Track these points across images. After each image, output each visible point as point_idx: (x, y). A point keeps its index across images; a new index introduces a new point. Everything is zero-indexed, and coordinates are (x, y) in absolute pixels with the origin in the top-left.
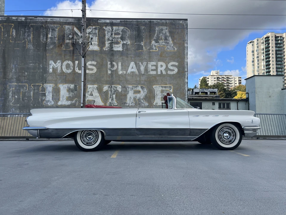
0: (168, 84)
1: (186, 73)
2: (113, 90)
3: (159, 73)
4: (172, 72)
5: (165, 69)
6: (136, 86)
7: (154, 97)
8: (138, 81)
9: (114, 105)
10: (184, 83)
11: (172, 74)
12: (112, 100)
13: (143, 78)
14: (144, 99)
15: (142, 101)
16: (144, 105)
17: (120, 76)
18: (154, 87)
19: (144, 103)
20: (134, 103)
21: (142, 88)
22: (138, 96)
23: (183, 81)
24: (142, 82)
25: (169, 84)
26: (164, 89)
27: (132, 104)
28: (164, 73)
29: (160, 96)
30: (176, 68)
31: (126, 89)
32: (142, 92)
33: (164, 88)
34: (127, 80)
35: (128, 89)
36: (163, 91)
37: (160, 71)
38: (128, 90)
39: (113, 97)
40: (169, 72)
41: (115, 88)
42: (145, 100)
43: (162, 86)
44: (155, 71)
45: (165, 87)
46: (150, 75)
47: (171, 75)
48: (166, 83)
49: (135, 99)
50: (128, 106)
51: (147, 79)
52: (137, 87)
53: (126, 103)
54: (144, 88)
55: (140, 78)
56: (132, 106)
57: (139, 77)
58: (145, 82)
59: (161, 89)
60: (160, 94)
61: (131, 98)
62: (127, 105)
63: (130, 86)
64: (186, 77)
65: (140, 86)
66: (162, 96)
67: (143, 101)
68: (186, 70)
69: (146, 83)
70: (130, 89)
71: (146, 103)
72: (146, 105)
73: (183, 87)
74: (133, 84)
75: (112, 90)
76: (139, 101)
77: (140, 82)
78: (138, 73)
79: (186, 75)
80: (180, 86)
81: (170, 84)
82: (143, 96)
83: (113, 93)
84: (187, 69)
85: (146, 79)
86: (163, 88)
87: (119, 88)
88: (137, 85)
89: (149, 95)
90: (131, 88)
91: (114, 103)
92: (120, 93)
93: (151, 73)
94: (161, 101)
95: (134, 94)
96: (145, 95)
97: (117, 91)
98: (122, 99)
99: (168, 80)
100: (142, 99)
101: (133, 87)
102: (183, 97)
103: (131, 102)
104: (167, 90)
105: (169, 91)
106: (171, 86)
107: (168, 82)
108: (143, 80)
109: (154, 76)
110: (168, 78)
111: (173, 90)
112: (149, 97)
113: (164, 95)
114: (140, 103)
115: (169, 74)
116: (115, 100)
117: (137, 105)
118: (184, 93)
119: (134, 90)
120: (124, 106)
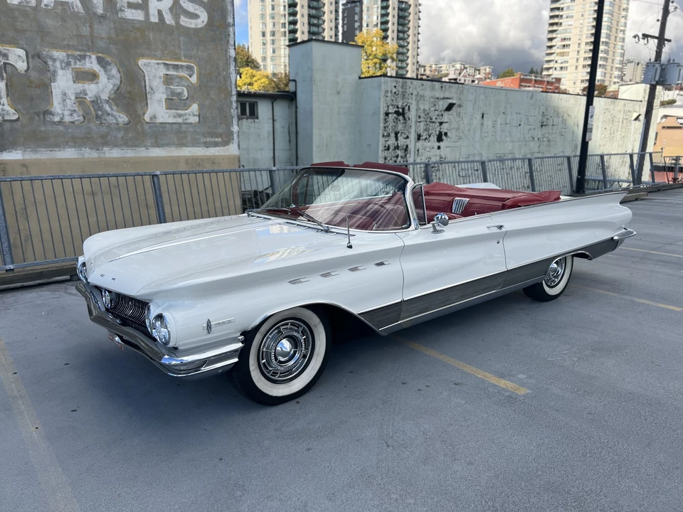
0: (183, 59)
1: (231, 29)
3: (154, 19)
4: (193, 21)
5: (171, 9)
6: (80, 56)
7: (143, 97)
8: (84, 36)
9: (6, 118)
10: (227, 60)
11: (193, 26)
13: (103, 30)
14: (113, 100)
15: (107, 108)
16: (115, 121)
17: (17, 14)
18: (141, 62)
19: (114, 113)
20: (81, 112)
21: (100, 61)
22: (91, 89)
23: (224, 52)
24: (101, 44)
25: (185, 57)
26: (172, 72)
27: (71, 115)
28: (169, 19)
29: (162, 95)
30: (202, 9)
31: (46, 63)
32: (103, 77)
33: (171, 70)
34: (42, 32)
35: (50, 63)
36: (171, 79)
37: (156, 13)
38: (51, 68)
40: (185, 21)
42: (117, 105)
43: (165, 64)
44: (139, 11)
45: (176, 67)
46: (126, 21)
47: (189, 29)
48: (176, 54)
49: (80, 99)
50: (60, 122)
51: (117, 35)
52: (83, 57)
53: (51, 113)
54: (110, 64)
55: (91, 26)
56: (73, 122)
57: (88, 25)
58: (110, 43)
59: (162, 71)
60: (162, 88)
61: (65, 94)
62: (57, 119)
63: (59, 54)
64: (232, 42)
65: (94, 57)
66: (167, 95)
67: (112, 109)
68: (230, 20)
69: (113, 48)
70: (58, 64)
71: (122, 115)
72: (120, 120)
73: (223, 70)
74: (68, 46)
76: (96, 107)
77: (92, 43)
78: (82, 10)
79: (232, 36)
80: (218, 68)
81: (189, 57)
82: (107, 91)
84: (232, 16)
85: (113, 36)
86: (168, 69)
87: (17, 58)
88: (83, 50)
89: (129, 89)
90: (62, 62)
91: (3, 110)
92: (20, 74)
93: (126, 13)
94: (167, 109)
95: (74, 82)
96: (116, 88)
97: (9, 69)
98: (32, 99)
99: (182, 47)
100: (107, 102)
101: (68, 56)
102: (225, 99)
103: (69, 110)
104: (181, 78)
105: (189, 80)
106: (192, 65)
107: (182, 54)
108: (104, 35)
109: (138, 26)
110: (182, 39)
111: (199, 78)
112: (128, 95)
113: (173, 93)
114: (100, 113)
115: (184, 27)
116: (8, 101)
117: (89, 120)
118: (227, 88)
119: (73, 69)
120: (45, 122)
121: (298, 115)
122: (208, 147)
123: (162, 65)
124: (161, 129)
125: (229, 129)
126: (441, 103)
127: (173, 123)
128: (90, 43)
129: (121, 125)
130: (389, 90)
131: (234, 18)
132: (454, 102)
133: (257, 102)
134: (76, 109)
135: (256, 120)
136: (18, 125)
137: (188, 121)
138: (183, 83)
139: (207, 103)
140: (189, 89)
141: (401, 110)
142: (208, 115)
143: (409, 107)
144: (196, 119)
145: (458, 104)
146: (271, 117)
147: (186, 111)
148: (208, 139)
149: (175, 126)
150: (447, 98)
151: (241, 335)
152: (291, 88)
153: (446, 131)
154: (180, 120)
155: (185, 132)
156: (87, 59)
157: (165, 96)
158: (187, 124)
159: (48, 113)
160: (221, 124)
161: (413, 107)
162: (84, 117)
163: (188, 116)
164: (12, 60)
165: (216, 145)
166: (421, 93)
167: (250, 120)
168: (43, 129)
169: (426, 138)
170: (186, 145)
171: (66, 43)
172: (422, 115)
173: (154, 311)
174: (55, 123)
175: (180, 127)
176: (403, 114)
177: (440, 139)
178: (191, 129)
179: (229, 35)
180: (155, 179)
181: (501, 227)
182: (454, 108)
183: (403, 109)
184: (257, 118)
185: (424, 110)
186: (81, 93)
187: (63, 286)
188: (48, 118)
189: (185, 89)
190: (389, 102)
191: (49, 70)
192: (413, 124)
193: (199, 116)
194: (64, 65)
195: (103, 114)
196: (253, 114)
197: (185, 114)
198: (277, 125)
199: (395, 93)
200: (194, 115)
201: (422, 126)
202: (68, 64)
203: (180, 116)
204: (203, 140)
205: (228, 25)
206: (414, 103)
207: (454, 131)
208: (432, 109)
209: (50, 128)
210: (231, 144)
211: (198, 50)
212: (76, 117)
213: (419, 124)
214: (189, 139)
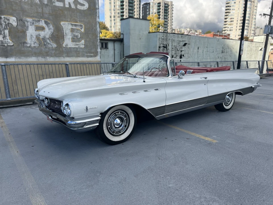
0: (78, 22)
1: (98, 10)
2: (4, 23)
3: (67, 6)
4: (82, 7)
5: (74, 2)
6: (38, 20)
7: (63, 37)
8: (40, 12)
9: (9, 45)
10: (96, 22)
12: (4, 37)
13: (47, 10)
14: (50, 38)
15: (48, 41)
16: (51, 47)
17: (13, 3)
18: (62, 23)
19: (51, 43)
20: (38, 43)
21: (46, 23)
22: (42, 34)
23: (95, 19)
24: (46, 16)
25: (79, 21)
26: (74, 27)
27: (34, 44)
28: (73, 6)
29: (70, 36)
30: (86, 2)
31: (24, 23)
32: (47, 29)
33: (74, 26)
34: (23, 11)
35: (26, 23)
36: (74, 30)
37: (68, 4)
38: (26, 25)
39: (4, 33)
40: (79, 7)
41: (6, 21)
42: (52, 40)
43: (71, 24)
44: (61, 3)
45: (76, 25)
46: (56, 7)
47: (81, 10)
48: (76, 20)
49: (38, 37)
50: (30, 47)
51: (53, 12)
52: (39, 21)
54: (49, 24)
55: (42, 9)
56: (35, 47)
57: (41, 8)
58: (50, 15)
59: (70, 27)
60: (70, 34)
61: (32, 36)
62: (28, 45)
63: (30, 20)
64: (98, 16)
65: (43, 21)
67: (50, 42)
68: (97, 7)
69: (51, 17)
70: (29, 23)
71: (54, 44)
72: (53, 46)
73: (94, 26)
74: (33, 16)
75: (2, 22)
76: (44, 41)
78: (39, 2)
79: (98, 13)
80: (92, 26)
81: (81, 21)
82: (48, 34)
83: (4, 28)
86: (72, 26)
87: (13, 21)
88: (39, 18)
89: (57, 34)
90: (30, 23)
91: (7, 41)
92: (14, 27)
93: (56, 4)
94: (72, 42)
95: (35, 31)
96: (52, 33)
97: (10, 25)
98: (19, 37)
99: (78, 17)
100: (48, 39)
101: (33, 20)
102: (95, 38)
103: (33, 42)
104: (78, 30)
105: (81, 30)
106: (82, 24)
107: (78, 20)
108: (47, 12)
109: (61, 9)
110: (78, 14)
111: (85, 30)
112: (56, 36)
113: (74, 36)
114: (45, 43)
115: (79, 10)
116: (9, 38)
117: (41, 46)
118: (96, 34)
119: (35, 25)
120: (24, 46)
121: (124, 48)
122: (88, 57)
123: (70, 25)
124: (69, 50)
125: (97, 50)
126: (181, 43)
127: (74, 48)
128: (42, 15)
129: (54, 48)
130: (161, 37)
131: (99, 6)
132: (186, 42)
133: (108, 43)
134: (36, 41)
135: (107, 50)
136: (13, 48)
137: (80, 47)
138: (78, 32)
139: (88, 40)
140: (81, 34)
141: (165, 46)
142: (88, 44)
143: (169, 44)
144: (83, 46)
145: (188, 43)
146: (113, 48)
147: (79, 43)
148: (88, 54)
149: (75, 49)
150: (184, 41)
151: (100, 114)
152: (122, 37)
153: (183, 54)
154: (77, 47)
155: (79, 51)
156: (41, 22)
157: (71, 37)
158: (80, 48)
159: (25, 43)
160: (93, 48)
161: (170, 45)
162: (39, 45)
163: (80, 45)
164: (11, 22)
165: (91, 56)
166: (174, 39)
167: (105, 50)
168: (23, 49)
169: (175, 57)
170: (79, 57)
171: (32, 15)
172: (174, 48)
173: (65, 103)
174: (28, 47)
175: (77, 49)
176: (166, 47)
177: (181, 57)
178: (81, 50)
179: (97, 13)
180: (67, 66)
181: (206, 78)
182: (187, 45)
183: (166, 45)
184: (108, 49)
185: (175, 46)
186: (38, 35)
187: (29, 106)
188: (25, 45)
189: (79, 34)
190: (161, 43)
191: (25, 26)
192: (170, 51)
193: (85, 45)
194: (31, 24)
195: (47, 44)
196: (106, 47)
197: (79, 44)
198: (116, 52)
199: (163, 39)
200: (83, 45)
201: (174, 52)
202: (33, 23)
203: (77, 45)
204: (86, 55)
205: (97, 9)
206: (170, 43)
207: (187, 54)
208: (178, 45)
209: (26, 49)
210: (97, 57)
211: (84, 18)
212: (36, 45)
213: (172, 51)
214: (81, 54)
